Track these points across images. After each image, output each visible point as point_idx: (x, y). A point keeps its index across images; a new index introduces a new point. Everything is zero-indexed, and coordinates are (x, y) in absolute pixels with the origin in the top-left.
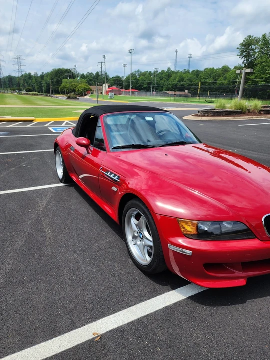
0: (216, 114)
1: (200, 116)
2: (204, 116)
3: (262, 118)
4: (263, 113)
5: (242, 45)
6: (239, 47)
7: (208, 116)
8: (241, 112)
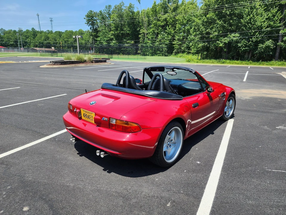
0: (63, 63)
1: (52, 65)
2: (54, 65)
3: (93, 65)
4: (94, 62)
5: (88, 16)
6: (85, 18)
7: (57, 65)
8: (80, 61)
